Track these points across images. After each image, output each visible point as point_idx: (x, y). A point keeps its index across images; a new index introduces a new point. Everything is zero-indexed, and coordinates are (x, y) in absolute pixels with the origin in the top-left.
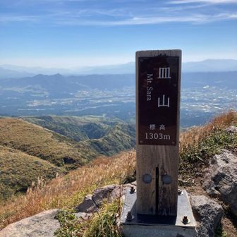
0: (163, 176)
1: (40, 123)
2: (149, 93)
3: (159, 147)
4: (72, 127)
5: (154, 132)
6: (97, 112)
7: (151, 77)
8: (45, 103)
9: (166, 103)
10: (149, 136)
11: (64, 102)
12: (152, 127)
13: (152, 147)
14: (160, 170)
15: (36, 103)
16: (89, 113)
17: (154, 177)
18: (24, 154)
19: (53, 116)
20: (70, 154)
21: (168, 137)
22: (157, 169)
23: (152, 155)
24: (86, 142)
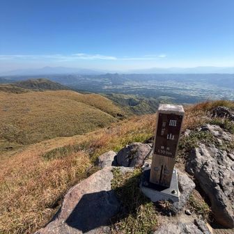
0: (164, 169)
1: (107, 97)
4: (122, 100)
6: (134, 93)
8: (110, 87)
11: (119, 87)
15: (106, 87)
16: (130, 93)
17: (160, 169)
18: (100, 111)
19: (114, 94)
20: (120, 113)
24: (128, 107)
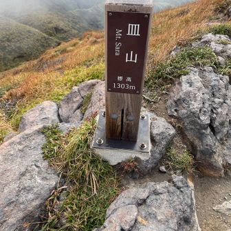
0: (127, 115)
2: (117, 48)
3: (125, 94)
5: (121, 82)
7: (120, 33)
9: (134, 59)
10: (117, 86)
12: (120, 78)
13: (119, 94)
14: (125, 112)
17: (120, 115)
21: (133, 87)
22: (123, 110)
23: (118, 100)
